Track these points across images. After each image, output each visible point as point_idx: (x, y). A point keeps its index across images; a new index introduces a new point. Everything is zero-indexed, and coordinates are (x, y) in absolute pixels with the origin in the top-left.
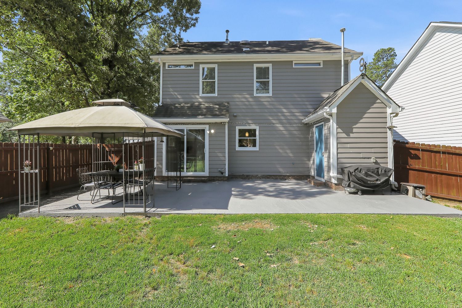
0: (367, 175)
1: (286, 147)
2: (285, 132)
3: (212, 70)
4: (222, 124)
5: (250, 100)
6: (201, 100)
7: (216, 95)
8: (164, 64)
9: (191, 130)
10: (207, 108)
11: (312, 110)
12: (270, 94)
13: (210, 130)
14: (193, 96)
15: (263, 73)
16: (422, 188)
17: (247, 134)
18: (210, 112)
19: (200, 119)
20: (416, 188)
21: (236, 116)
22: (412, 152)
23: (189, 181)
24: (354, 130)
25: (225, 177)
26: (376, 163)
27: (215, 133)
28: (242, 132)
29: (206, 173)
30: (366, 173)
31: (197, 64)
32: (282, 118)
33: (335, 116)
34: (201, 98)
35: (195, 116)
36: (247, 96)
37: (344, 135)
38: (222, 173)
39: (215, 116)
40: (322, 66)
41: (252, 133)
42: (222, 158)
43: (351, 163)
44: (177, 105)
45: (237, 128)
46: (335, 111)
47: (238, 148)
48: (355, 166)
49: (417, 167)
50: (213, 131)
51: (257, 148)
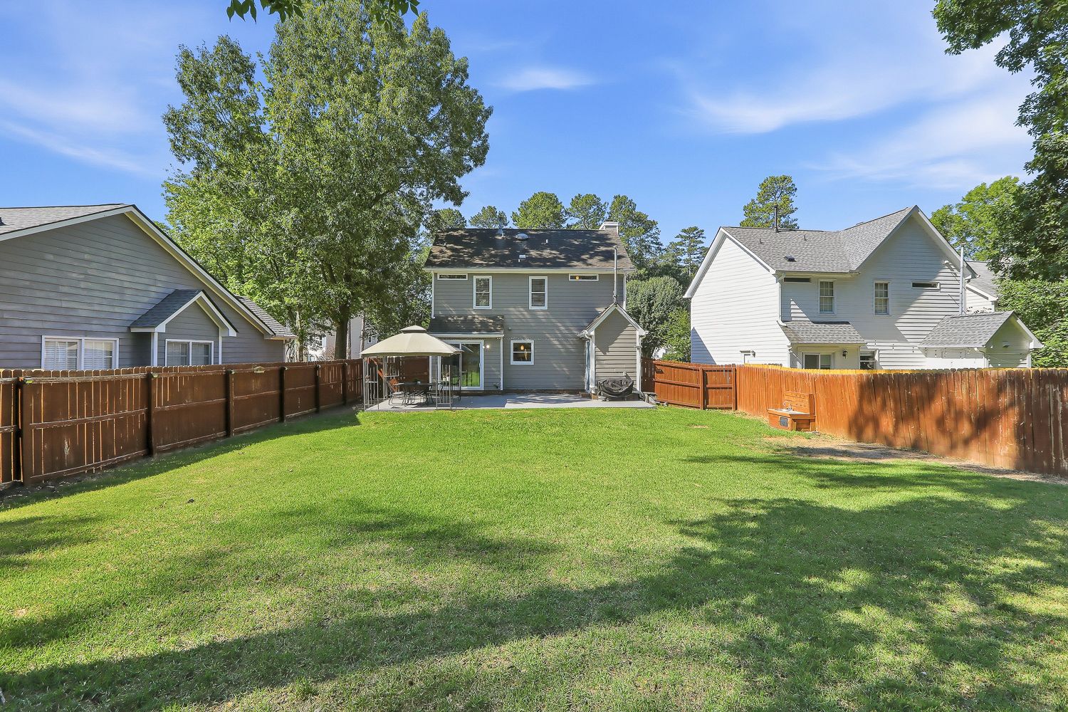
0: (613, 386)
1: (563, 365)
2: (559, 346)
3: (486, 283)
4: (497, 340)
5: (525, 313)
6: (474, 313)
7: (490, 307)
8: (436, 274)
9: (467, 345)
10: (481, 322)
11: (586, 324)
12: (546, 308)
13: (485, 345)
14: (466, 309)
15: (538, 284)
16: (654, 395)
17: (522, 348)
18: (485, 327)
19: (475, 334)
20: (649, 395)
21: (510, 330)
22: (658, 367)
23: (466, 395)
24: (610, 349)
25: (499, 391)
26: (627, 376)
27: (491, 347)
28: (517, 347)
29: (481, 388)
30: (612, 384)
31: (471, 275)
32: (557, 332)
33: (594, 338)
34: (475, 310)
35: (470, 331)
36: (522, 309)
37: (601, 353)
38: (497, 387)
39: (490, 331)
40: (598, 280)
41: (528, 347)
42: (497, 373)
43: (603, 377)
44: (450, 319)
45: (512, 342)
46: (593, 333)
47: (513, 363)
48: (605, 379)
49: (660, 380)
50: (488, 347)
51: (531, 363)
